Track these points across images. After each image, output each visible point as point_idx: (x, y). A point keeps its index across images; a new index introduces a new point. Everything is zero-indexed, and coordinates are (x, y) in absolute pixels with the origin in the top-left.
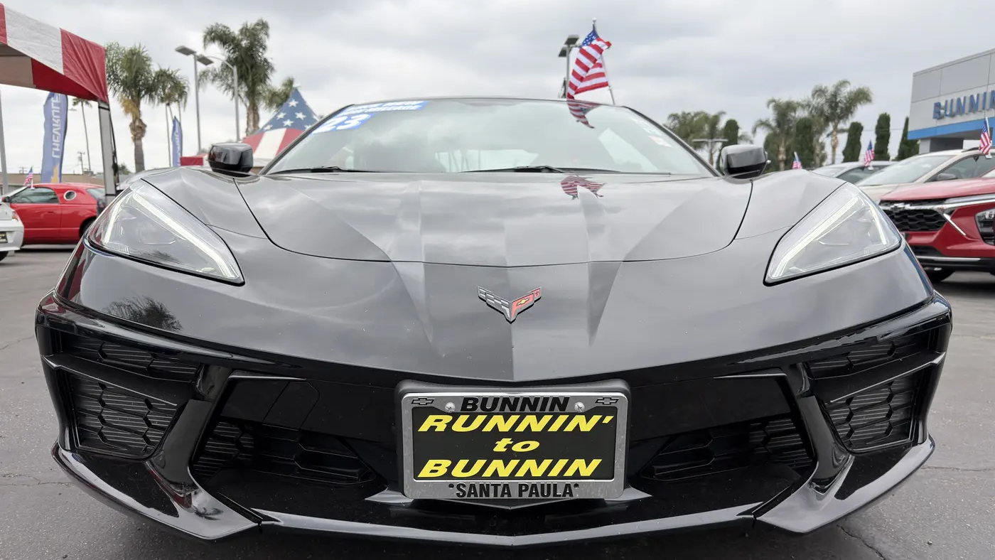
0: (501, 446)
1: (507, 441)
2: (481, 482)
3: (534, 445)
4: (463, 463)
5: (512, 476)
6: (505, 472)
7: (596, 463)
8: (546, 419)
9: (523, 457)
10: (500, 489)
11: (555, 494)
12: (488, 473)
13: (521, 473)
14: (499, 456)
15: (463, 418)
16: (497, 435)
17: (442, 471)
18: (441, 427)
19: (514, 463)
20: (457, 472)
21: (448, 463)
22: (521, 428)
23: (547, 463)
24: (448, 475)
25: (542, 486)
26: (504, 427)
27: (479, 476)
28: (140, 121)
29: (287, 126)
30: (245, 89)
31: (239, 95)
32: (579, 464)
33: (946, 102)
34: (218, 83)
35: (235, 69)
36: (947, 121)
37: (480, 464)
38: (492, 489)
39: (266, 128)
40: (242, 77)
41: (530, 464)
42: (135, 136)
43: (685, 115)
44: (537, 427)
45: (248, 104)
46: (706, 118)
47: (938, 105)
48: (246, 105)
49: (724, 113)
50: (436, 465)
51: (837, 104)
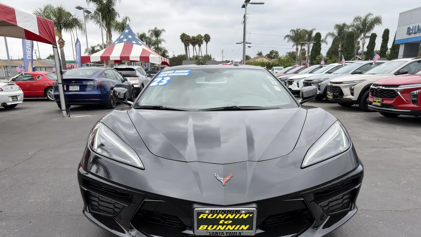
0: (221, 222)
1: (223, 221)
2: (216, 231)
3: (230, 222)
4: (211, 226)
5: (224, 230)
6: (222, 228)
7: (248, 226)
8: (234, 215)
9: (227, 225)
10: (221, 233)
11: (236, 234)
12: (218, 229)
13: (227, 229)
14: (221, 224)
15: (211, 215)
16: (220, 219)
17: (205, 228)
18: (205, 217)
19: (225, 226)
20: (209, 228)
21: (207, 226)
22: (227, 217)
23: (234, 226)
24: (207, 229)
25: (233, 232)
26: (222, 217)
27: (215, 229)
28: (62, 39)
29: (125, 42)
30: (105, 23)
31: (103, 25)
32: (243, 226)
33: (413, 27)
34: (93, 20)
35: (100, 14)
36: (413, 36)
37: (215, 226)
38: (219, 233)
39: (116, 43)
40: (104, 18)
41: (229, 227)
42: (60, 46)
43: (298, 30)
44: (231, 217)
45: (107, 30)
46: (306, 32)
47: (409, 28)
48: (106, 30)
49: (315, 29)
50: (203, 227)
51: (366, 24)
